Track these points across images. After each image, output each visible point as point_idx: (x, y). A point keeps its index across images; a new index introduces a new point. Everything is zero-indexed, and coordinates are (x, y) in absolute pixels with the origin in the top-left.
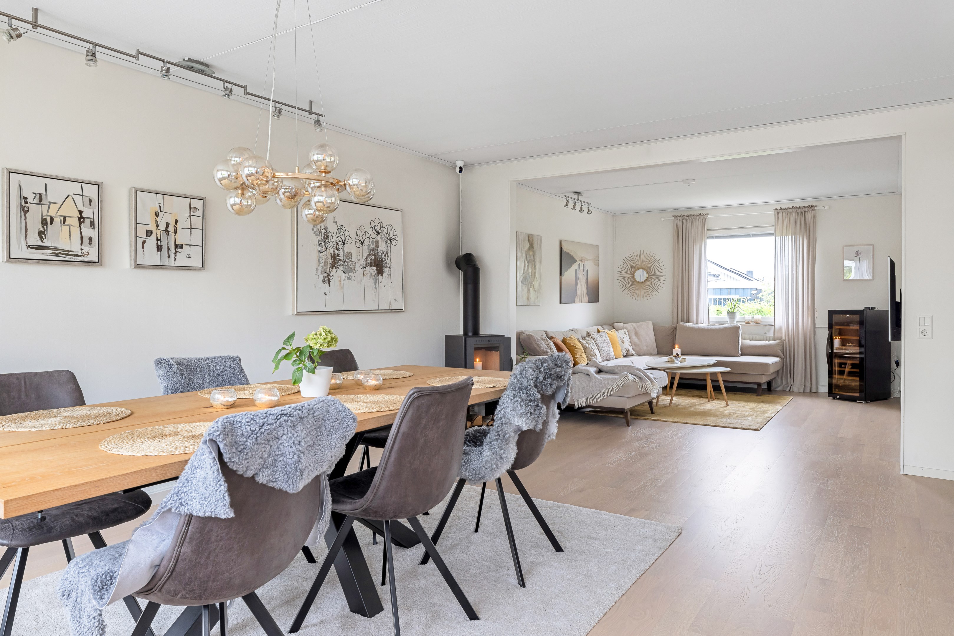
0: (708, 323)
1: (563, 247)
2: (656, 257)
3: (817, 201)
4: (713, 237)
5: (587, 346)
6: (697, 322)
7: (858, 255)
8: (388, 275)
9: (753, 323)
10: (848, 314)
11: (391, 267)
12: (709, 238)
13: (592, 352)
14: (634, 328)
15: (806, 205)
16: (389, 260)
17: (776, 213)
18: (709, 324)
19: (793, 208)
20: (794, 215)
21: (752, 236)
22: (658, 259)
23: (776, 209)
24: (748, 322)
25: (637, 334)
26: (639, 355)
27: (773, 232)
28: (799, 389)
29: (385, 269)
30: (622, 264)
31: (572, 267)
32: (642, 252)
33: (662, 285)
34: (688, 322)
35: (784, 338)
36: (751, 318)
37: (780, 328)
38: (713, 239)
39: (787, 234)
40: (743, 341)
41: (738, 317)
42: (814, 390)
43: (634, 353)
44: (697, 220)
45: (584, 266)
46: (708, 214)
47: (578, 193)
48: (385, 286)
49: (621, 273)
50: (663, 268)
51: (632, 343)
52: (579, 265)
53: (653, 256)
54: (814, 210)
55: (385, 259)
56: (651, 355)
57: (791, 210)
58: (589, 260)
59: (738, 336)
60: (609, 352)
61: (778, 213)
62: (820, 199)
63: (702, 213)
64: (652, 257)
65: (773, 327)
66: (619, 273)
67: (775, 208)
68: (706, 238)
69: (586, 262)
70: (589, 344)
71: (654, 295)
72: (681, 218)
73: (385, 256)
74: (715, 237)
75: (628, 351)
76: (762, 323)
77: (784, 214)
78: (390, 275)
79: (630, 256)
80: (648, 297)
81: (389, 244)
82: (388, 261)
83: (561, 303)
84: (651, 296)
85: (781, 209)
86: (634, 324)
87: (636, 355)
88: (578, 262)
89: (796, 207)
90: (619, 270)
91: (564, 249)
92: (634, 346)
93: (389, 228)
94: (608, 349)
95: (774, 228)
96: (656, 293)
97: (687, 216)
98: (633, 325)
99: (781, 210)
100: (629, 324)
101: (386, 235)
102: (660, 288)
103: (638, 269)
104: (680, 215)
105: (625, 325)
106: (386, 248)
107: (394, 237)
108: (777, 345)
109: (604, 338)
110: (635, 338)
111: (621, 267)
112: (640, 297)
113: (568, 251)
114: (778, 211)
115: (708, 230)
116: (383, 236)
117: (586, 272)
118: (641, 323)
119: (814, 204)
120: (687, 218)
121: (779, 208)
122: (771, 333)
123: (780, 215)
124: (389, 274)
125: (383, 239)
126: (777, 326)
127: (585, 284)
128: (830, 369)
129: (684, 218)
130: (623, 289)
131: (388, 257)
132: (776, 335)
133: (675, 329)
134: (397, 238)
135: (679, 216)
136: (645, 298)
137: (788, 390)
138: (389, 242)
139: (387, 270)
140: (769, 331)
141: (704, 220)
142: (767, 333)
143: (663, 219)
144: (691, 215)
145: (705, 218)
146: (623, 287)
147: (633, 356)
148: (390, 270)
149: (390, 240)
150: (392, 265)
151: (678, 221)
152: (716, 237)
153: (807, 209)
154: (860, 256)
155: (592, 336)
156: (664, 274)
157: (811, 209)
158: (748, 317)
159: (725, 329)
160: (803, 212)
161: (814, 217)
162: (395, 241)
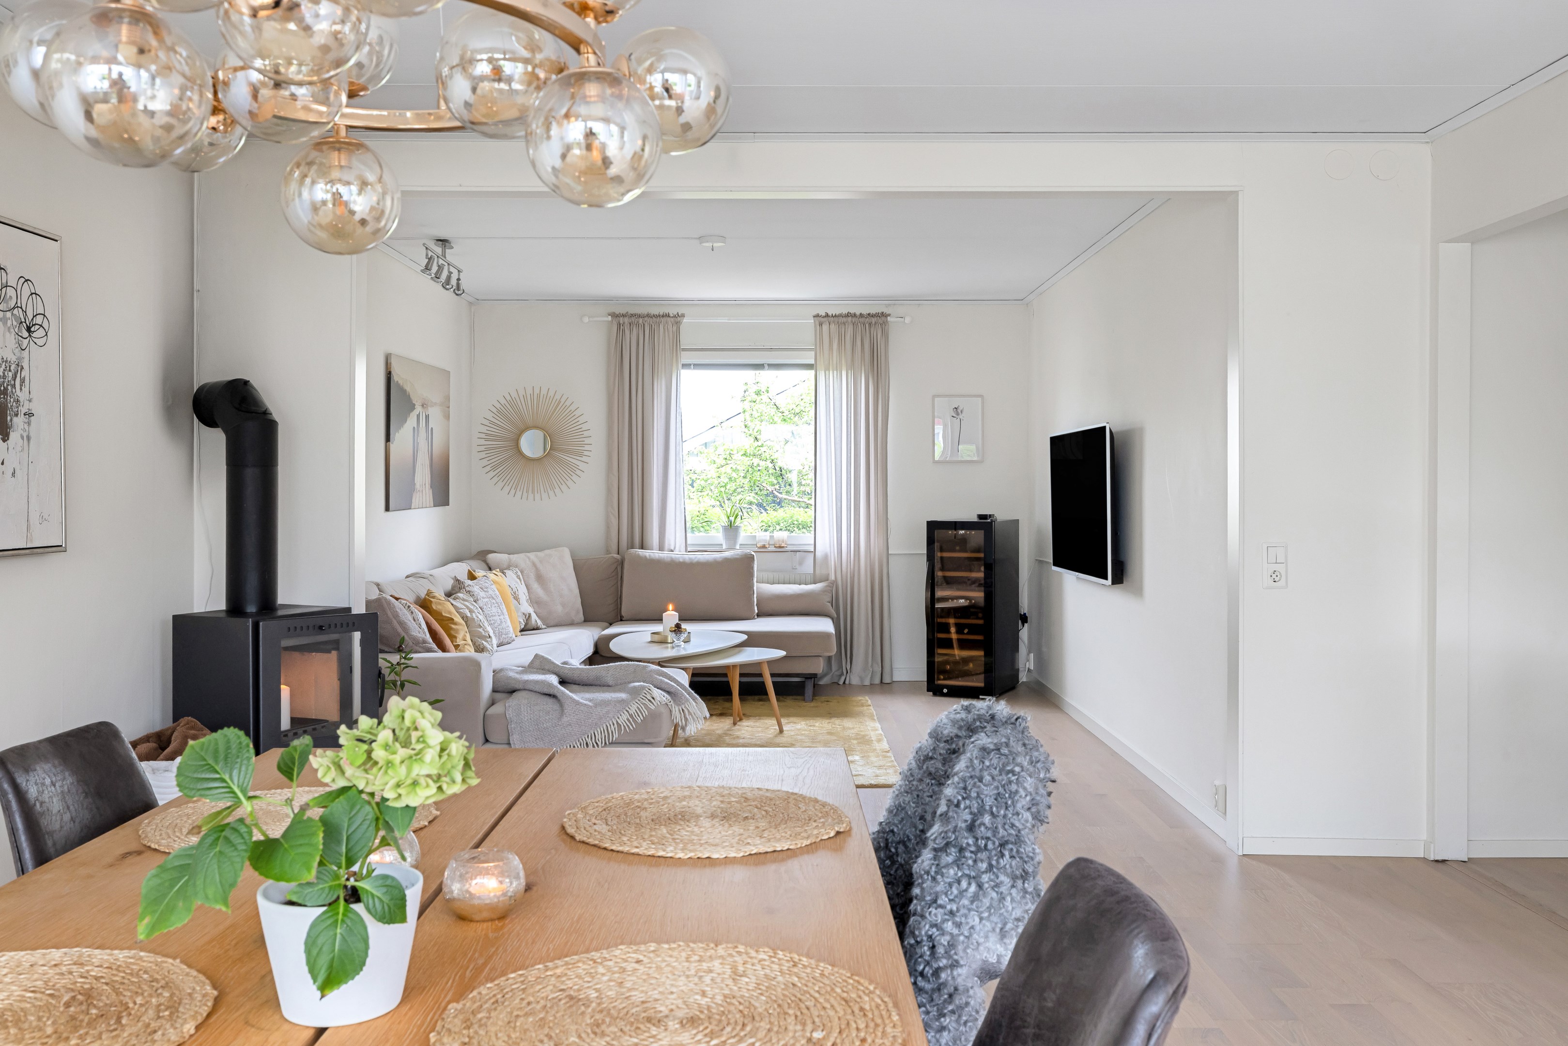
0: (683, 549)
1: (393, 373)
2: (568, 403)
3: (889, 305)
4: (690, 365)
5: (469, 615)
6: (661, 549)
7: (958, 414)
8: (22, 437)
9: (772, 548)
10: (962, 529)
11: (29, 414)
12: (686, 366)
13: (481, 630)
14: (534, 564)
15: (873, 311)
16: (26, 390)
17: (817, 323)
18: (686, 551)
19: (848, 315)
20: (850, 330)
21: (766, 367)
22: (572, 408)
23: (817, 316)
24: (764, 547)
25: (540, 578)
26: (549, 626)
27: (812, 362)
28: (862, 679)
29: (15, 419)
30: (490, 416)
31: (408, 420)
32: (537, 391)
33: (582, 466)
34: (642, 547)
35: (833, 577)
36: (768, 538)
37: (826, 558)
38: (690, 368)
39: (838, 369)
40: (763, 588)
41: (743, 536)
42: (887, 680)
43: (540, 623)
44: (661, 327)
45: (427, 417)
46: (683, 316)
47: (443, 242)
48: (13, 474)
49: (488, 437)
50: (584, 427)
51: (534, 601)
52: (418, 416)
53: (563, 400)
54: (885, 323)
55: (14, 386)
56: (571, 624)
57: (844, 319)
58: (435, 404)
59: (752, 575)
60: (504, 625)
61: (821, 324)
62: (895, 300)
63: (672, 311)
64: (560, 402)
65: (813, 555)
66: (483, 436)
67: (815, 313)
68: (680, 366)
69: (430, 409)
70: (471, 611)
71: (564, 487)
72: (626, 320)
73: (14, 379)
74: (694, 365)
75: (528, 617)
76: (790, 548)
77: (833, 326)
78: (29, 438)
79: (508, 398)
80: (551, 493)
81: (25, 342)
82: (22, 396)
83: (387, 509)
84: (557, 490)
85: (827, 315)
86: (532, 556)
87: (544, 627)
88: (418, 409)
89: (855, 315)
90: (484, 429)
91: (395, 378)
92: (535, 605)
93: (26, 292)
94: (502, 617)
95: (813, 353)
96: (570, 483)
97: (639, 316)
98: (529, 558)
99: (825, 319)
100: (522, 555)
101: (16, 311)
102: (578, 472)
103: (527, 428)
104: (624, 312)
105: (514, 558)
106: (17, 351)
107: (39, 320)
108: (824, 591)
109: (491, 592)
110: (535, 586)
111: (487, 423)
112: (533, 492)
113: (400, 382)
114: (822, 319)
115: (684, 350)
116: (9, 314)
117: (430, 432)
118: (547, 552)
119: (886, 311)
120: (641, 320)
121: (824, 314)
122: (808, 567)
123: (825, 327)
124: (25, 435)
125: (9, 323)
126: (819, 554)
127: (427, 462)
128: (931, 637)
129: (633, 319)
130: (492, 474)
131: (23, 381)
132: (818, 572)
133: (622, 563)
134: (45, 325)
135: (624, 316)
136: (544, 495)
137: (841, 682)
138: (26, 334)
139: (18, 422)
140: (801, 563)
141: (675, 328)
142: (797, 567)
143: (586, 320)
144: (648, 316)
145: (678, 324)
146: (494, 468)
147: (538, 629)
148: (29, 424)
149: (29, 329)
150: (34, 407)
151: (619, 325)
152: (697, 366)
153: (874, 320)
154: (961, 416)
155: (467, 589)
156: (587, 441)
157: (880, 321)
158: (763, 537)
159: (727, 561)
160: (867, 326)
161: (885, 335)
162: (41, 332)
